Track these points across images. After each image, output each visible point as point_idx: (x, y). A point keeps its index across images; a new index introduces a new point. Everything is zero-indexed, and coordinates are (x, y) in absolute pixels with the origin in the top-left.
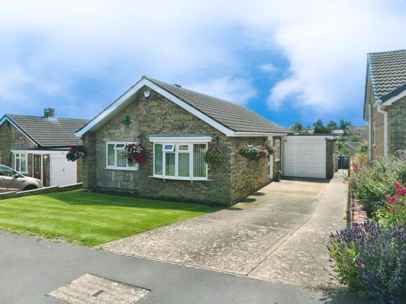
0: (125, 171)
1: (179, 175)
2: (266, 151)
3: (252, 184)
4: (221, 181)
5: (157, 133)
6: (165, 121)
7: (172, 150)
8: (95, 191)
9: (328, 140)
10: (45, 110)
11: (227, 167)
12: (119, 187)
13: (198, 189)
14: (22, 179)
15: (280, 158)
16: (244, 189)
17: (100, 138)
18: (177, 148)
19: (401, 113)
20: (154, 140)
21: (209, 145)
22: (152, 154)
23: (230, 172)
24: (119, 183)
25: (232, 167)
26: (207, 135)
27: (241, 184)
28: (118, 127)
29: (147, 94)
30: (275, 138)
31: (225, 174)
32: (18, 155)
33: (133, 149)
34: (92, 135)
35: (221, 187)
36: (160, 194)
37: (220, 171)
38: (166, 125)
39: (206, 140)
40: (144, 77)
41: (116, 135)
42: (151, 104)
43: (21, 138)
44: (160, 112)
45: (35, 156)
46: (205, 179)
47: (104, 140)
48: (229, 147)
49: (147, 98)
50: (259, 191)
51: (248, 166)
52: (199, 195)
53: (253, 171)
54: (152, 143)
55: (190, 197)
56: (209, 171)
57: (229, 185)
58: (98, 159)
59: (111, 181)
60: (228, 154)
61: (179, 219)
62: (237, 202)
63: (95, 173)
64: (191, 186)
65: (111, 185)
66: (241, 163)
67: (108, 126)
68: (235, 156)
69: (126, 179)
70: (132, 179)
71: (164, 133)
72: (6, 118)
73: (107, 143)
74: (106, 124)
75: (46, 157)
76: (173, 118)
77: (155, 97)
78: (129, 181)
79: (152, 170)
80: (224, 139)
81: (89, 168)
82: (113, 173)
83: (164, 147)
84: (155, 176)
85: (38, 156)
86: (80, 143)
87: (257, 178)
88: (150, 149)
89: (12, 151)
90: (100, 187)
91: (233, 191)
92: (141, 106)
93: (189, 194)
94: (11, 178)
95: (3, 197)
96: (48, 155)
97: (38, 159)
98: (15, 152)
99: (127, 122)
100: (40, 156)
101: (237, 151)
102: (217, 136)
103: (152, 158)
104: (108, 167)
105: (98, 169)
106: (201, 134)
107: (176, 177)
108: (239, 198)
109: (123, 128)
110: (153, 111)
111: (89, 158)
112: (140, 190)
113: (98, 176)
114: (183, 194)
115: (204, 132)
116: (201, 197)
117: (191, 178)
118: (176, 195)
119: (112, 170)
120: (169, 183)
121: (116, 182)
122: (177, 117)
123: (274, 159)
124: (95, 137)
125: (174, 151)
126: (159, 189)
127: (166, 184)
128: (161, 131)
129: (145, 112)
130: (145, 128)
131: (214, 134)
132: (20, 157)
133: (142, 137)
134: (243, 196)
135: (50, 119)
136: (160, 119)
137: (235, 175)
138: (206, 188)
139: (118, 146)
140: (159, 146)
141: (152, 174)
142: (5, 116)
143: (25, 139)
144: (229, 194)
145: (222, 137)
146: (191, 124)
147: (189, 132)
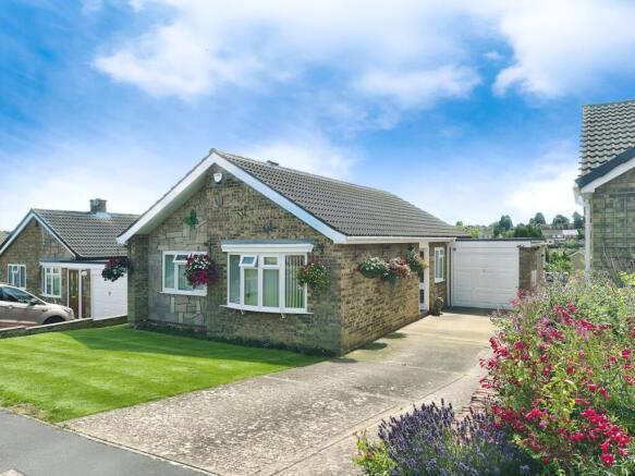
0: (189, 297)
1: (264, 305)
2: (406, 266)
3: (386, 319)
4: (328, 314)
5: (234, 238)
6: (244, 219)
7: (253, 264)
8: (144, 328)
9: (522, 249)
10: (92, 201)
11: (336, 293)
12: (181, 321)
13: (292, 327)
14: (43, 307)
15: (445, 277)
16: (370, 328)
17: (154, 246)
18: (261, 261)
19: (611, 206)
20: (229, 248)
21: (309, 257)
22: (226, 272)
23: (340, 300)
24: (181, 315)
25: (343, 293)
26: (306, 241)
27: (362, 320)
28: (179, 229)
29: (218, 178)
30: (432, 245)
31: (333, 304)
32: (48, 270)
33: (195, 264)
34: (142, 240)
35: (327, 324)
36: (238, 334)
37: (325, 299)
38: (246, 225)
39: (304, 249)
40: (213, 151)
41: (177, 240)
42: (223, 193)
43: (53, 244)
44: (237, 204)
45: (71, 271)
46: (303, 311)
47: (160, 248)
48: (339, 261)
49: (219, 183)
50: (399, 332)
51: (377, 290)
52: (294, 337)
53: (387, 298)
54: (226, 253)
55: (281, 340)
56: (309, 298)
57: (339, 322)
58: (152, 279)
59: (169, 312)
60: (337, 271)
61: (237, 377)
62: (356, 349)
63: (147, 299)
64: (283, 322)
65: (169, 318)
66: (363, 286)
67: (166, 227)
68: (351, 276)
69: (189, 309)
70: (198, 308)
71: (243, 238)
72: (33, 215)
73: (165, 253)
74: (163, 223)
75: (85, 273)
76: (255, 215)
77: (230, 181)
78: (195, 312)
79: (226, 296)
80: (332, 247)
81: (136, 292)
82: (173, 299)
83: (242, 259)
84: (230, 305)
85: (75, 272)
86: (124, 253)
87: (396, 310)
88: (222, 262)
89: (42, 264)
90: (154, 321)
91: (347, 331)
92: (210, 195)
93: (279, 336)
94: (25, 305)
95: (5, 335)
96: (88, 271)
97: (74, 276)
98: (45, 265)
99: (192, 220)
100: (77, 271)
101: (355, 266)
102: (321, 244)
103: (226, 278)
104: (166, 290)
105: (151, 292)
106: (297, 240)
107: (260, 308)
108: (359, 343)
109: (186, 230)
110: (228, 203)
111: (137, 276)
112: (209, 328)
113: (151, 304)
114: (270, 334)
115: (302, 237)
116: (298, 340)
117: (282, 309)
118: (259, 336)
119: (170, 295)
120: (250, 316)
121: (177, 313)
122: (261, 212)
123: (431, 279)
124: (147, 243)
125: (257, 266)
126: (235, 327)
127: (246, 319)
128: (238, 235)
129: (215, 206)
130: (216, 231)
131: (317, 240)
132: (52, 273)
133: (211, 244)
134: (367, 339)
135: (99, 215)
136: (236, 216)
137: (350, 305)
138: (304, 325)
139: (179, 258)
140: (235, 258)
141: (225, 303)
142: (32, 211)
143: (59, 246)
144: (339, 336)
145: (328, 244)
146: (283, 224)
147: (279, 237)
